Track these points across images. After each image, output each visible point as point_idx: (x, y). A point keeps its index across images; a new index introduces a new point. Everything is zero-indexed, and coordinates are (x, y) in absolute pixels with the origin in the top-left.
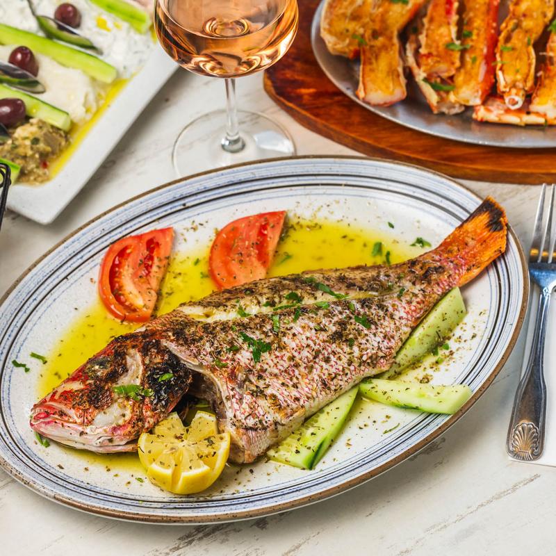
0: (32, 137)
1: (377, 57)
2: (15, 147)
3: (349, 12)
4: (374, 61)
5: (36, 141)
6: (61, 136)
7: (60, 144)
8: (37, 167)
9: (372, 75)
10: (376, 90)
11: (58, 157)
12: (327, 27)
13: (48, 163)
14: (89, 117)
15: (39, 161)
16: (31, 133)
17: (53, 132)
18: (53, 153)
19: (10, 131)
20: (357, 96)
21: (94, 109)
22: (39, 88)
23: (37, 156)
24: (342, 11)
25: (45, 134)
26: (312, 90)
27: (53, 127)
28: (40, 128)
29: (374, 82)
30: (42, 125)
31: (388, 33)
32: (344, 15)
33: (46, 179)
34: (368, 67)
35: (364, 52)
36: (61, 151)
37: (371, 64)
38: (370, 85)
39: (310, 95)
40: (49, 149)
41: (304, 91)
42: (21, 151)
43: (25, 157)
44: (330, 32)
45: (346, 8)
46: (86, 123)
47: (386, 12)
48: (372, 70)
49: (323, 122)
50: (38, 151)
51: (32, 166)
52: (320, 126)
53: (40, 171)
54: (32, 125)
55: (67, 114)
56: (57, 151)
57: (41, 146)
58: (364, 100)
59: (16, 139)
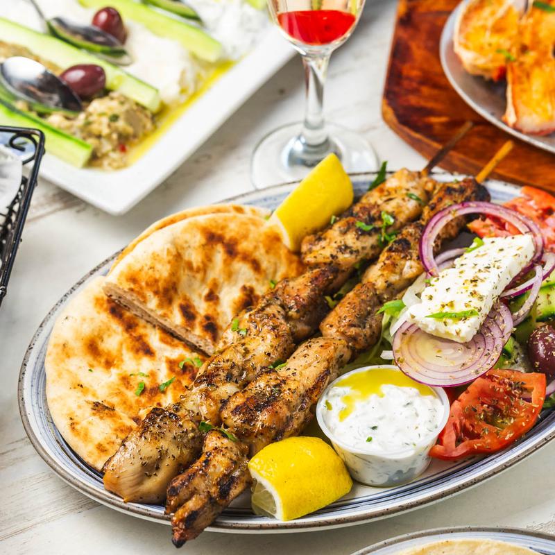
0: (110, 113)
1: (528, 76)
2: (88, 124)
3: (490, 23)
4: (524, 79)
5: (115, 118)
6: (146, 116)
7: (144, 127)
8: (114, 150)
9: (524, 97)
10: (530, 114)
11: (141, 141)
12: (463, 41)
13: (127, 147)
14: (184, 99)
15: (116, 143)
16: (110, 109)
17: (137, 110)
18: (135, 136)
19: (84, 104)
20: (506, 123)
21: (191, 91)
22: (125, 59)
23: (115, 136)
24: (480, 23)
25: (127, 112)
26: (443, 119)
27: (137, 104)
28: (122, 103)
29: (527, 104)
30: (124, 100)
31: (542, 47)
32: (484, 28)
33: (122, 166)
34: (518, 88)
35: (512, 69)
36: (146, 135)
37: (521, 83)
38: (522, 108)
39: (442, 124)
40: (130, 130)
41: (434, 120)
42: (95, 128)
43: (99, 137)
44: (466, 47)
45: (486, 19)
46: (180, 105)
47: (537, 23)
48: (524, 91)
49: (461, 156)
50: (116, 130)
51: (107, 147)
52: (456, 162)
53: (115, 156)
54: (112, 99)
55: (157, 91)
56: (141, 134)
57: (121, 124)
58: (515, 127)
59: (90, 114)
